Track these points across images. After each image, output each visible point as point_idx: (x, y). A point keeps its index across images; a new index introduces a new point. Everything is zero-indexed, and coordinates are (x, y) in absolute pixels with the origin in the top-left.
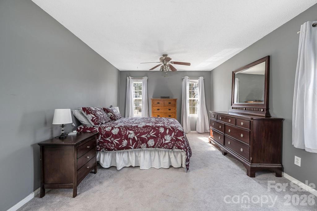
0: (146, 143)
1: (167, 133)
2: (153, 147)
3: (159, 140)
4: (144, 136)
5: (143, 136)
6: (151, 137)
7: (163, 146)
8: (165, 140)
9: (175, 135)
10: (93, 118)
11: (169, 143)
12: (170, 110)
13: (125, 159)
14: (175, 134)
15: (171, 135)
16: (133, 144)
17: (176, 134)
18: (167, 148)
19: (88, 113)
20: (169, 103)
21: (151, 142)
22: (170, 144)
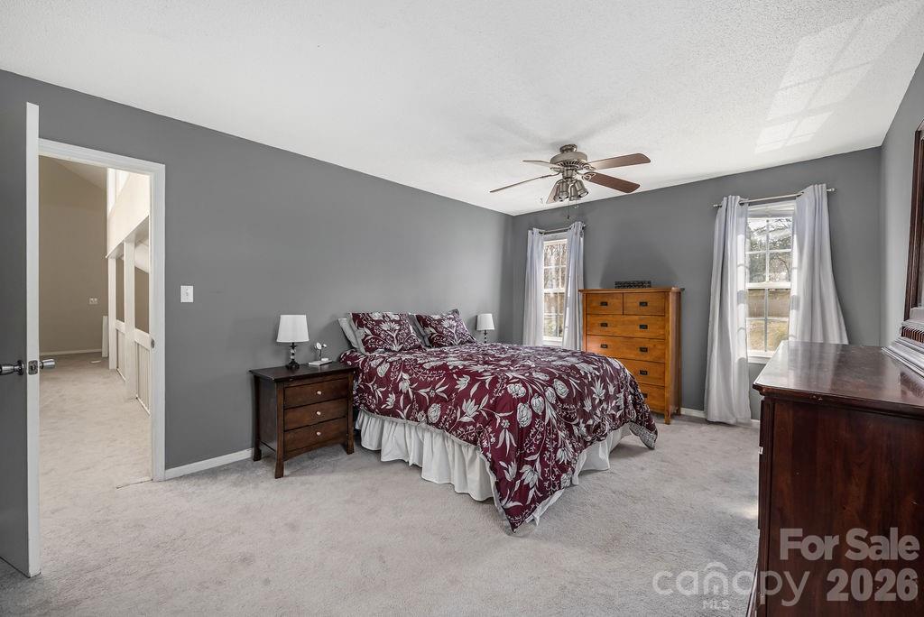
0: (426, 412)
1: (471, 394)
2: (436, 425)
3: (450, 410)
4: (423, 390)
5: (422, 392)
6: (437, 399)
7: (455, 430)
8: (463, 414)
9: (488, 405)
10: (367, 336)
11: (470, 423)
12: (644, 327)
13: (400, 442)
14: (489, 401)
15: (478, 403)
16: (405, 408)
17: (491, 402)
18: (462, 437)
19: (361, 325)
20: (641, 304)
21: (434, 412)
22: (471, 427)
